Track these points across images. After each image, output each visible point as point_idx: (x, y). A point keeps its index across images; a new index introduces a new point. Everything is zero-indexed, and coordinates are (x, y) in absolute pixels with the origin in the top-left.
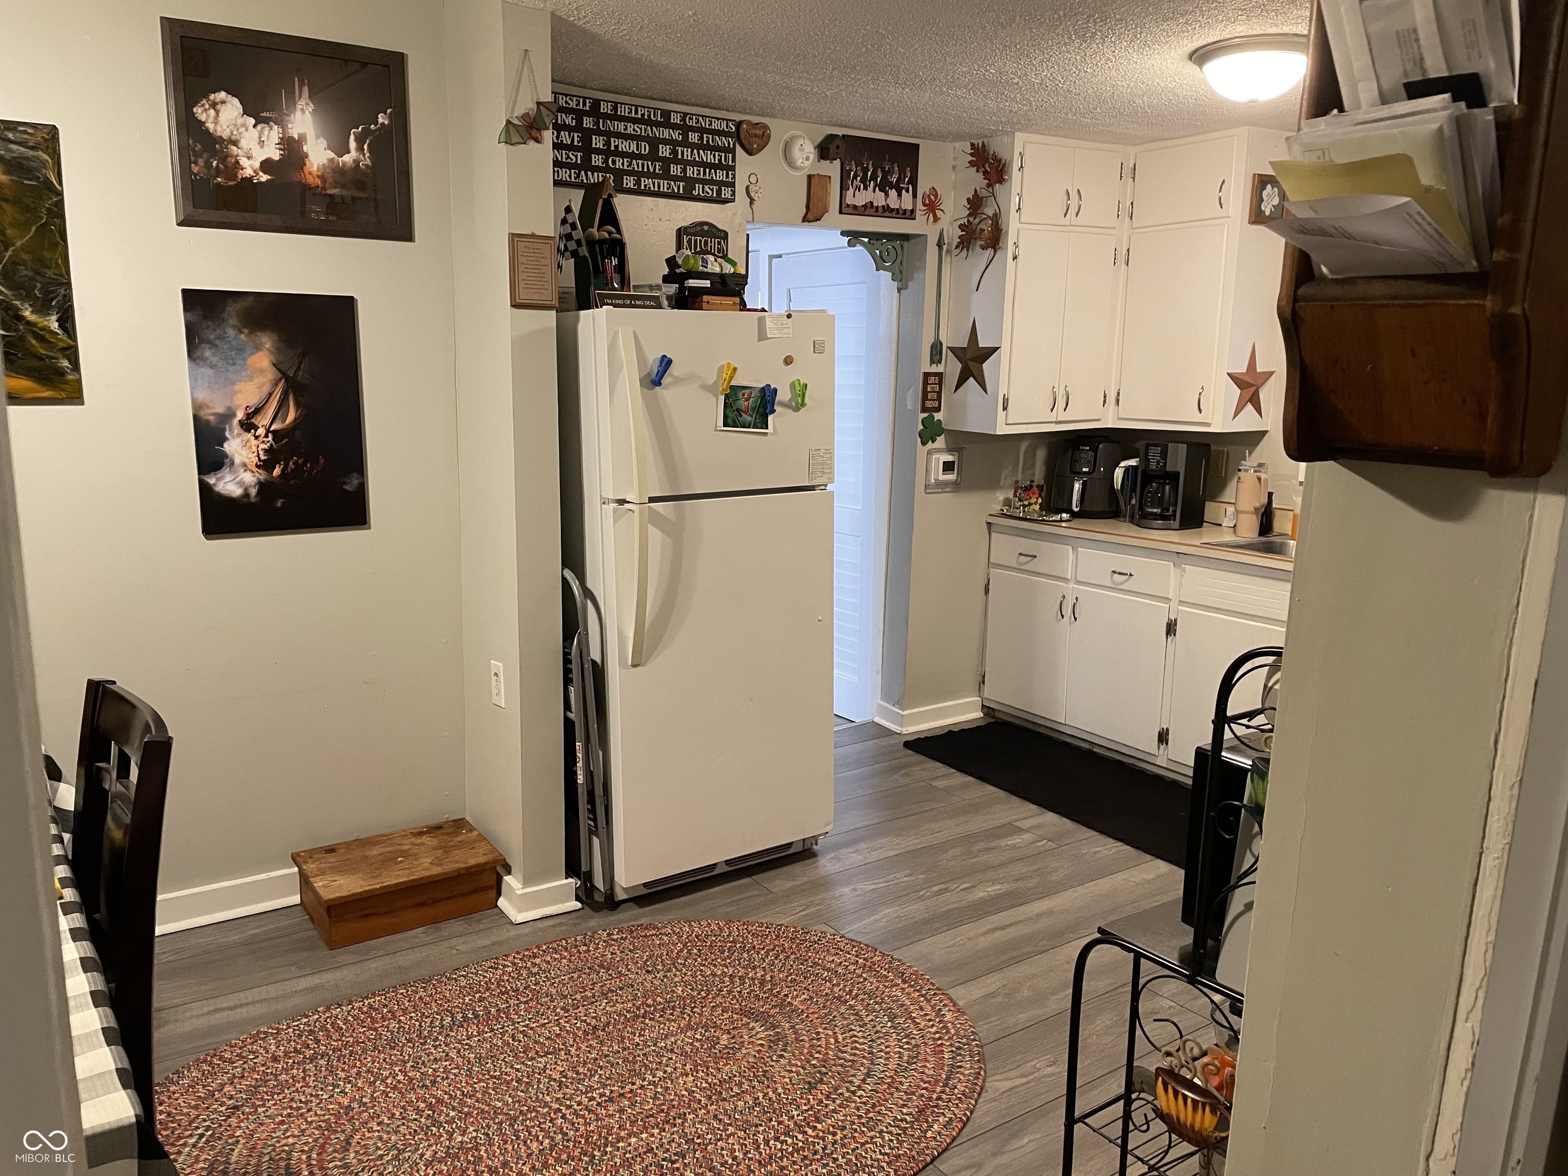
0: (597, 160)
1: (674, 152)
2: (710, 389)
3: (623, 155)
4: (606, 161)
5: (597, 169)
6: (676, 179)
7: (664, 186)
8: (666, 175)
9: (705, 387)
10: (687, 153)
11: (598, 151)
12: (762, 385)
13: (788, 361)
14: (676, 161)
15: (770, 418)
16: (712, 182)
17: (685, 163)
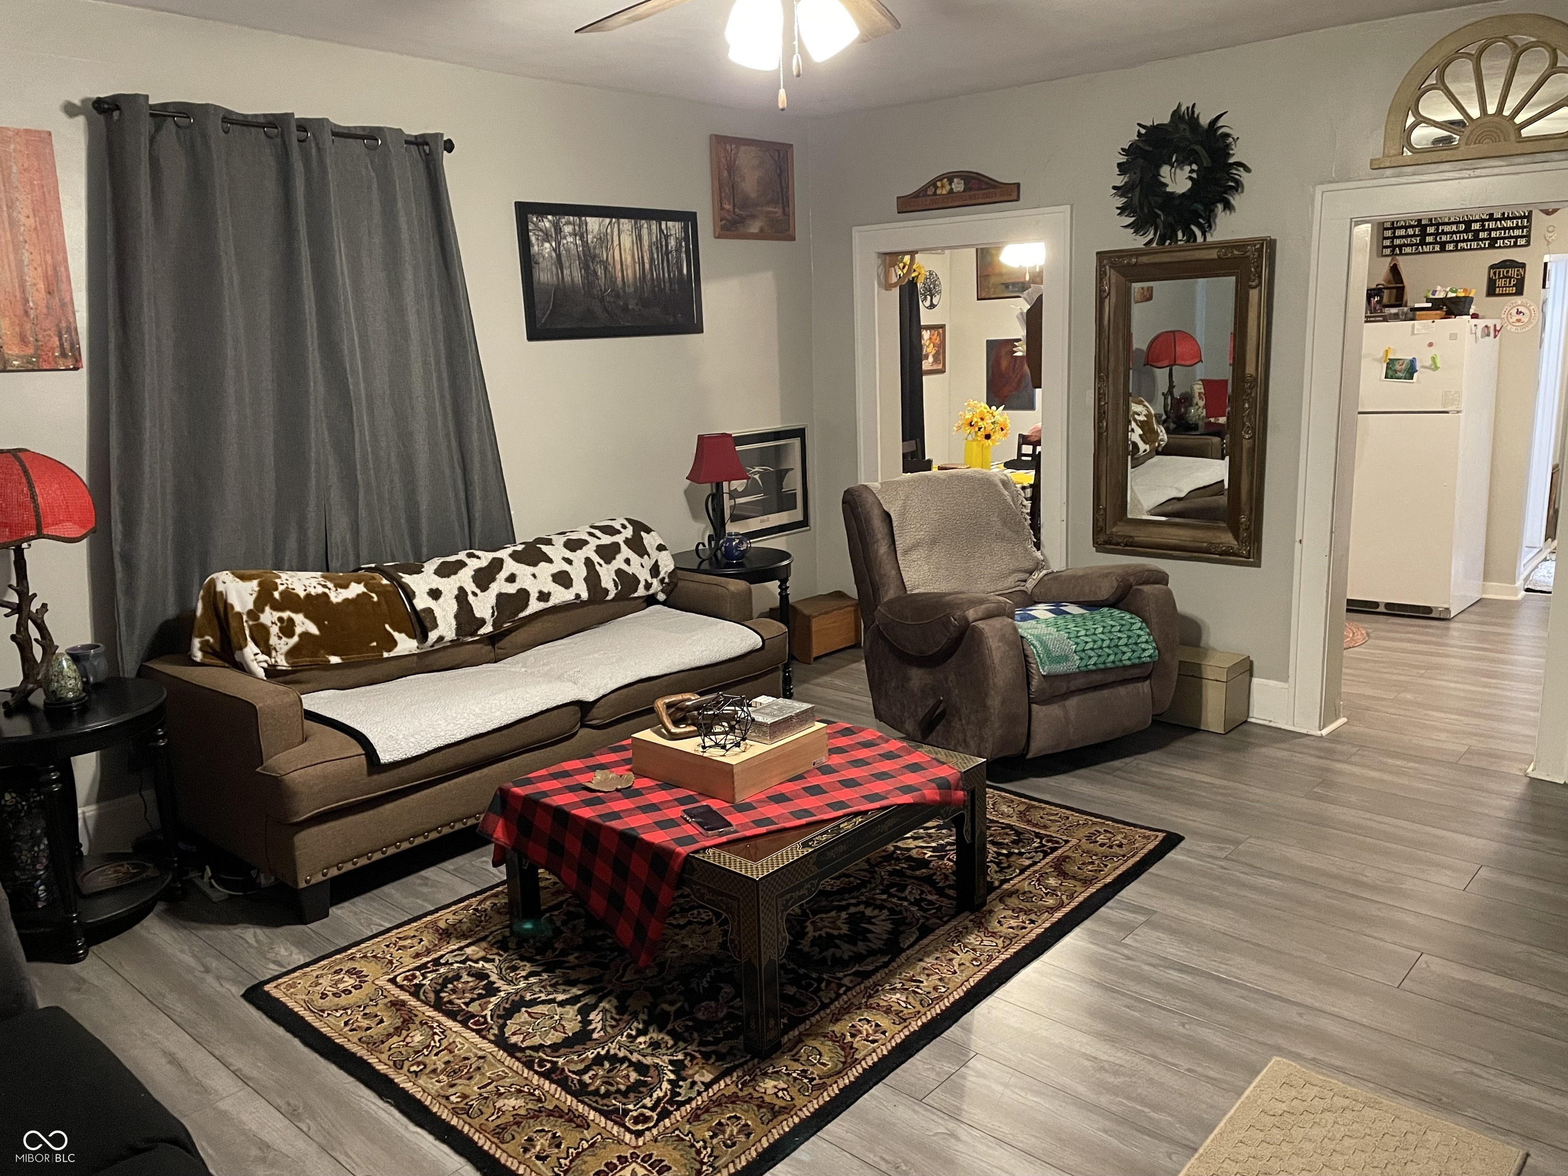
0: (1429, 239)
1: (1483, 226)
2: (1379, 361)
3: (1446, 233)
4: (1436, 239)
5: (1430, 244)
6: (1482, 240)
7: (1474, 245)
8: (1476, 238)
9: (1375, 360)
10: (1492, 225)
11: (1430, 235)
12: (1411, 358)
13: (1431, 345)
14: (1483, 230)
15: (1415, 375)
16: (1511, 237)
17: (1490, 230)
